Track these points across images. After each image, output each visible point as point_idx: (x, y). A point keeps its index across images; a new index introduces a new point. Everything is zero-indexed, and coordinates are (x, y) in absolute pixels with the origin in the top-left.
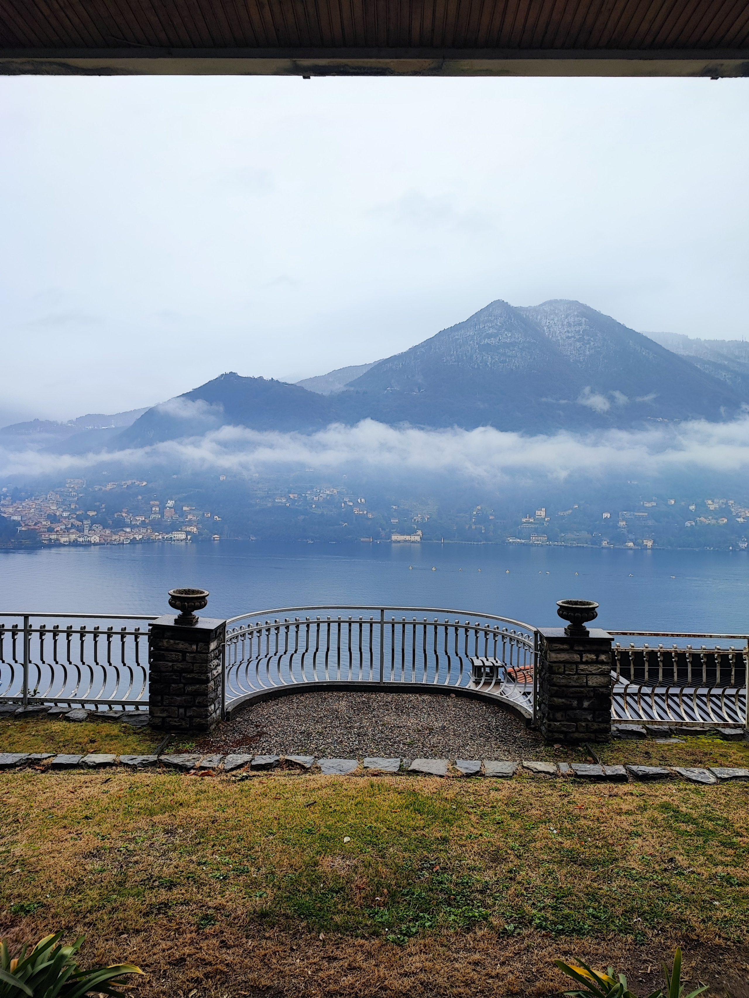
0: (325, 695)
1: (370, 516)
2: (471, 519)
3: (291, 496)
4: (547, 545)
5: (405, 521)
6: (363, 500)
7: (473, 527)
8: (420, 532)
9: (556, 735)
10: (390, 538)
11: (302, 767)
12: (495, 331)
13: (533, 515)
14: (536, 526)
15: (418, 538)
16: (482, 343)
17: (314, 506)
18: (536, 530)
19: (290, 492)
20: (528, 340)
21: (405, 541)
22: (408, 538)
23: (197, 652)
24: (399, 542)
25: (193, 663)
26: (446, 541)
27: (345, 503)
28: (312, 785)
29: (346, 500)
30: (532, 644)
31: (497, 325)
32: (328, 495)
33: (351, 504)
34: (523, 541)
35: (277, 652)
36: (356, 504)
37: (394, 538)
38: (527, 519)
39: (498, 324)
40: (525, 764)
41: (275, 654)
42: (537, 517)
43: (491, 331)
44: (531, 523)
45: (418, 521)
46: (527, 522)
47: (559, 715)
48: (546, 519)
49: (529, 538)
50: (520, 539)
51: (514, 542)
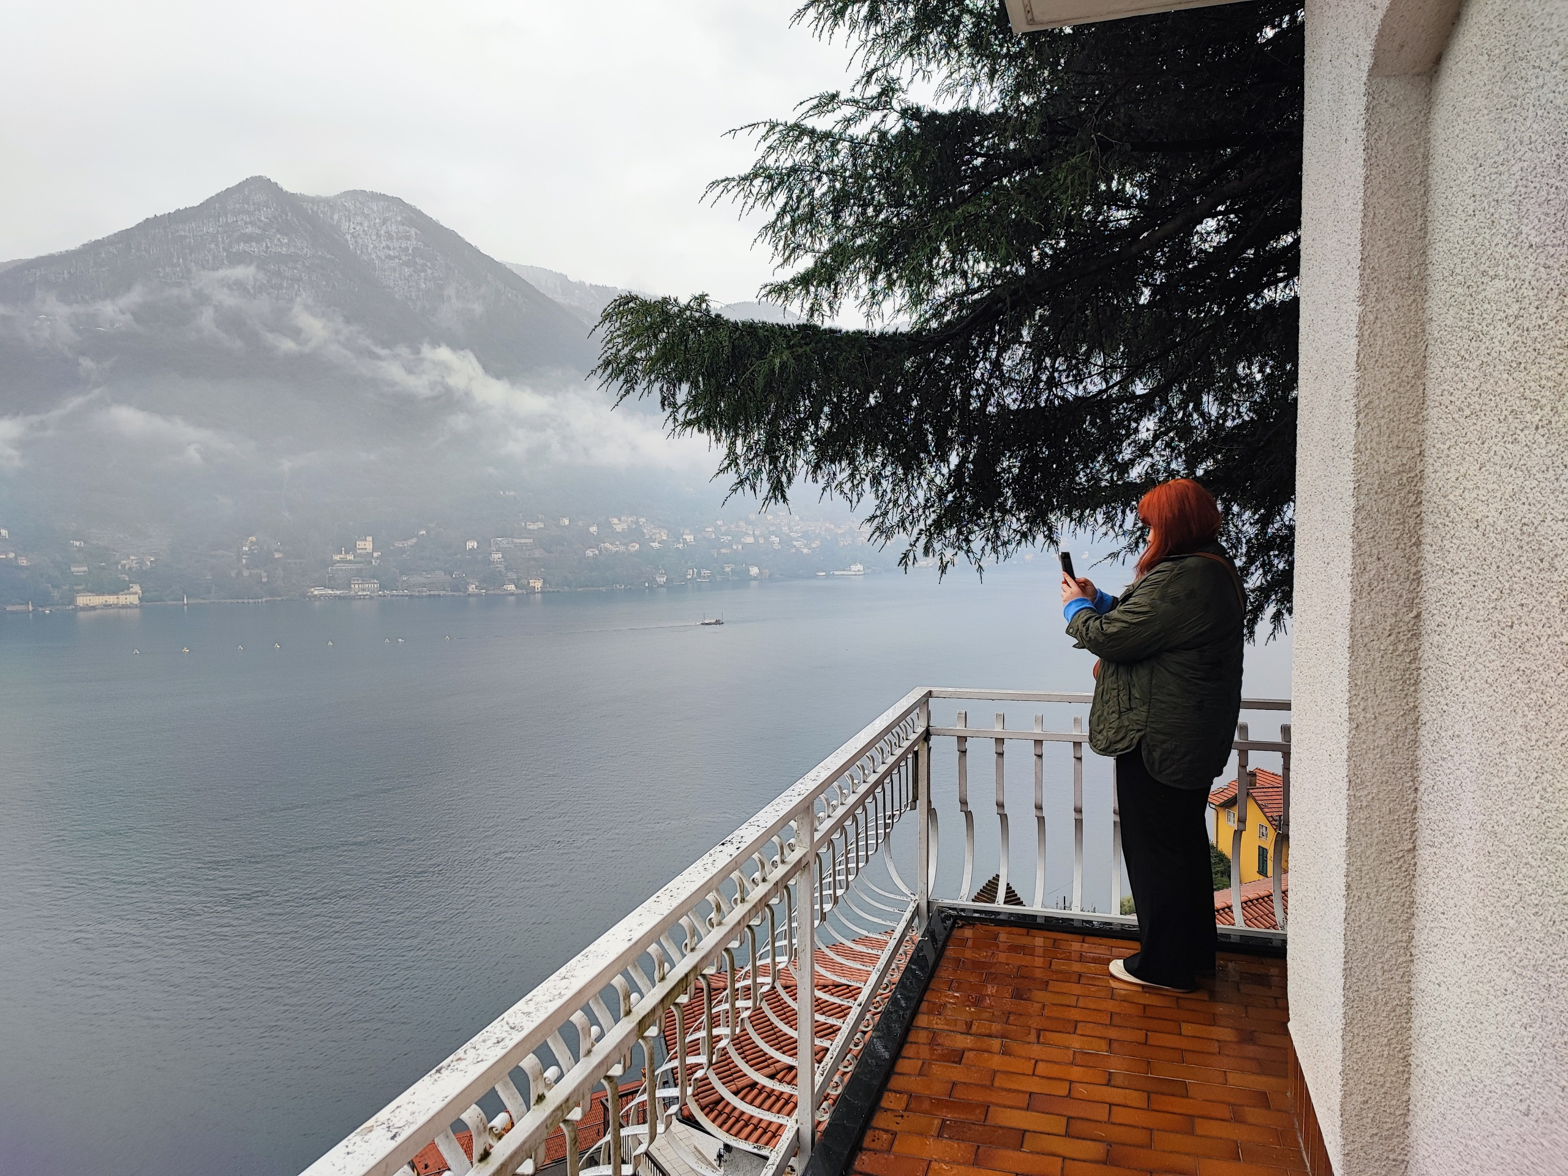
1: (23, 562)
2: (239, 559)
4: (380, 596)
5: (103, 568)
7: (246, 573)
8: (136, 588)
10: (72, 601)
12: (258, 231)
13: (352, 549)
14: (359, 566)
15: (134, 599)
16: (234, 250)
18: (359, 573)
20: (320, 253)
21: (107, 606)
22: (111, 599)
24: (94, 608)
26: (192, 601)
31: (261, 221)
34: (338, 592)
37: (82, 600)
38: (342, 556)
42: (358, 551)
44: (350, 562)
45: (130, 568)
46: (344, 561)
48: (375, 555)
49: (348, 587)
50: (332, 589)
51: (321, 595)
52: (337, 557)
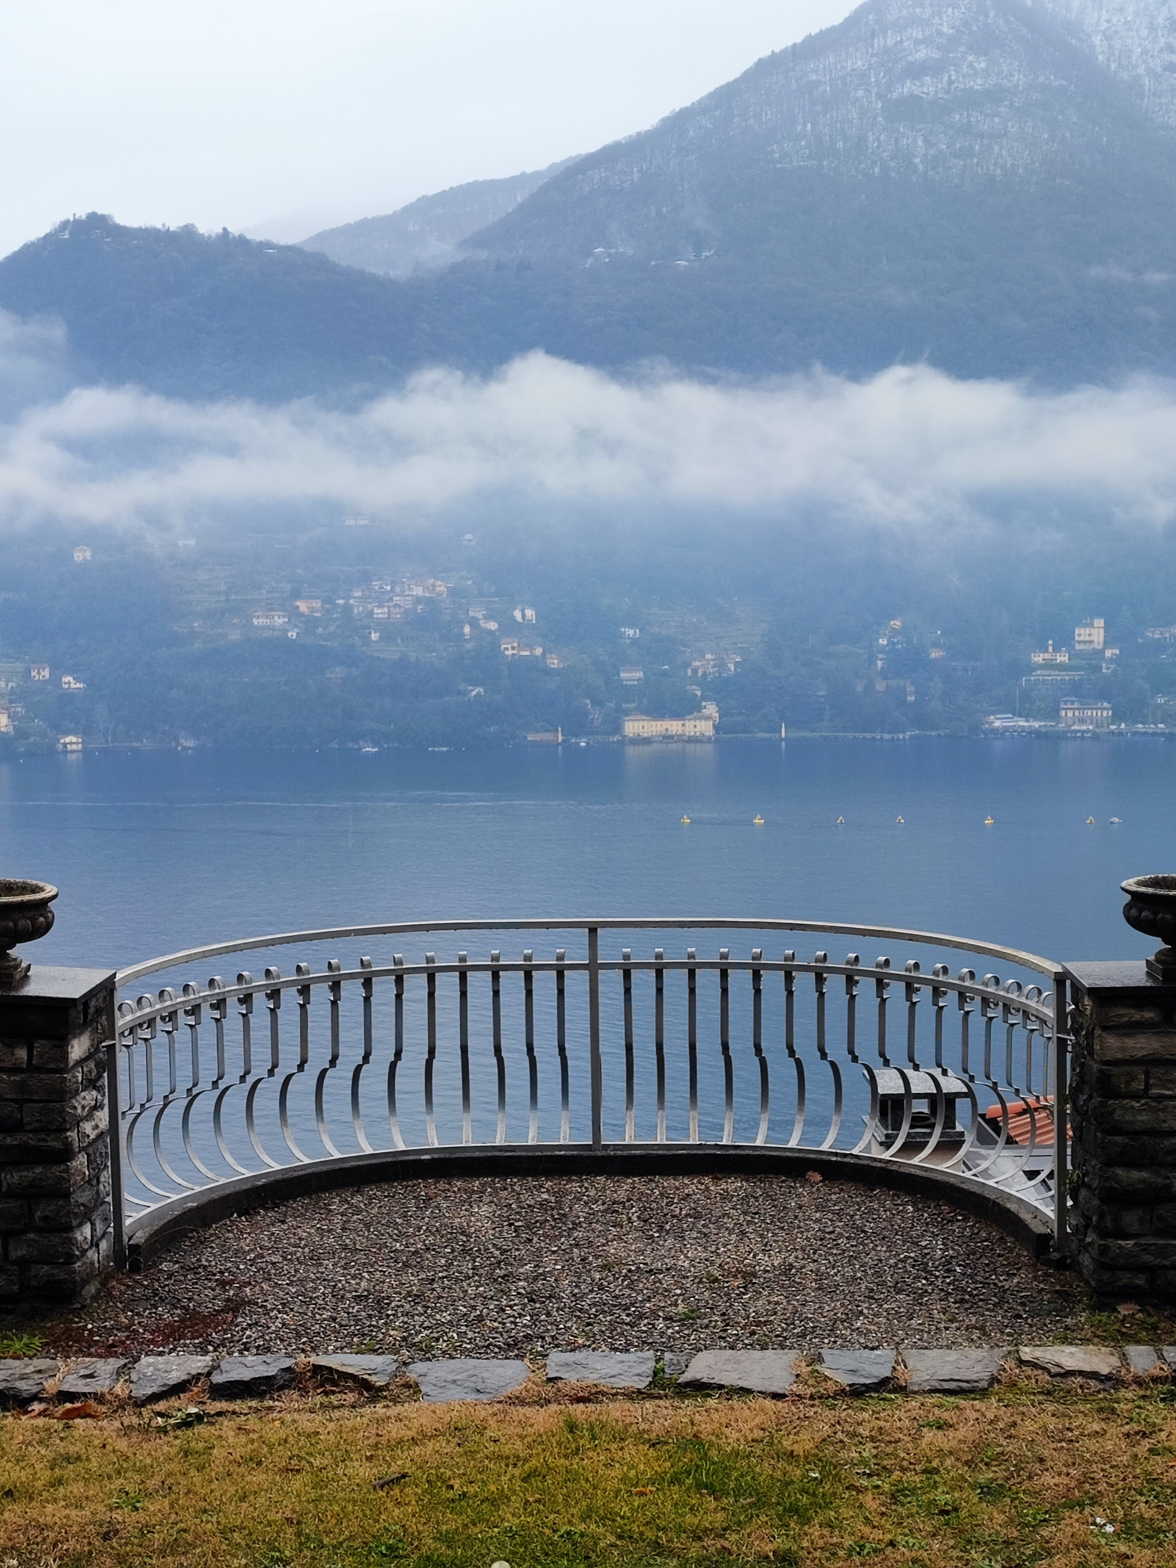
0: (424, 1188)
1: (554, 662)
2: (872, 661)
3: (303, 606)
4: (1113, 733)
5: (665, 674)
6: (529, 613)
7: (880, 686)
8: (711, 709)
9: (1125, 1278)
10: (618, 729)
11: (362, 1385)
12: (936, 55)
13: (1065, 641)
14: (1077, 675)
15: (705, 728)
16: (895, 95)
17: (374, 636)
18: (1076, 690)
19: (296, 594)
20: (1041, 79)
21: (667, 738)
22: (674, 727)
23: (31, 1068)
24: (648, 741)
25: (21, 1102)
26: (796, 734)
27: (474, 623)
28: (394, 1431)
29: (477, 613)
30: (1050, 1012)
31: (940, 34)
32: (418, 600)
33: (493, 626)
34: (1037, 724)
35: (275, 1066)
36: (510, 627)
37: (634, 727)
38: (1047, 656)
39: (945, 29)
40: (1027, 1353)
41: (271, 1073)
42: (1078, 647)
43: (922, 54)
44: (1061, 667)
45: (705, 675)
46: (1049, 666)
47: (1131, 1219)
48: (1108, 653)
49: (1053, 713)
50: (1027, 717)
51: (1006, 729)
52: (1039, 658)
